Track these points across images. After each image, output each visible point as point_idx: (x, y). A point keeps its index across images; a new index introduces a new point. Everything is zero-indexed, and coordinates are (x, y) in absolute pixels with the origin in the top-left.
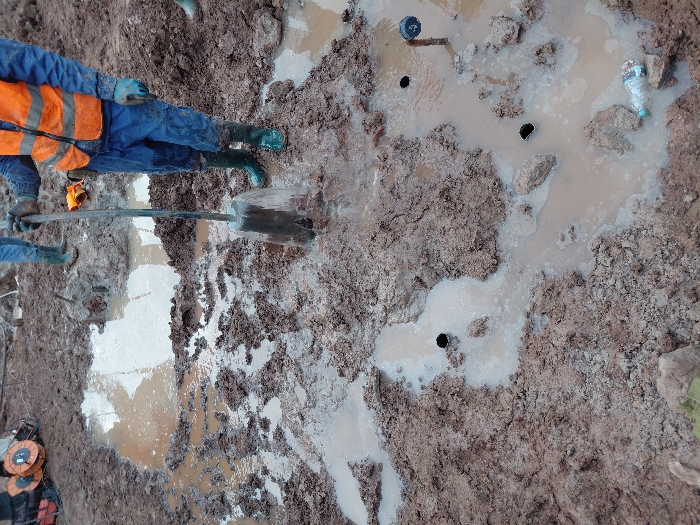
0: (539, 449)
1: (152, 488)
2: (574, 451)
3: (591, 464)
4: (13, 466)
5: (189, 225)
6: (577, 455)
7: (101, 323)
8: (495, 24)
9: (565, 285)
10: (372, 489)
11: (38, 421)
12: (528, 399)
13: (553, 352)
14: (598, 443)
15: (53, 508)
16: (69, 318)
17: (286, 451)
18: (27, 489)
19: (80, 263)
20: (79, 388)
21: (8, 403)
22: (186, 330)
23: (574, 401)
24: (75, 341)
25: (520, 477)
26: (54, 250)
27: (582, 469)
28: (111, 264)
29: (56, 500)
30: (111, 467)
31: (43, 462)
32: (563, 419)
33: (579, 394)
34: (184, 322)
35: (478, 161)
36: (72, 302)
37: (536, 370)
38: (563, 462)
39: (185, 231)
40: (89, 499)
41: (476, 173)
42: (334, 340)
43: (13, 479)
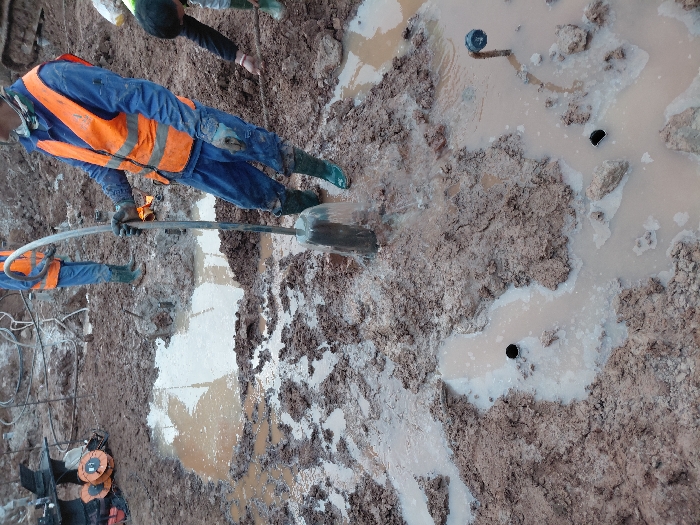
0: (620, 461)
1: (216, 498)
2: (659, 464)
3: (679, 478)
4: (86, 474)
5: (252, 241)
6: (663, 467)
7: (167, 338)
8: (562, 32)
9: (643, 292)
10: (440, 502)
11: (107, 432)
12: (606, 410)
13: (632, 361)
14: (687, 454)
15: (121, 517)
16: (137, 332)
17: (350, 463)
18: (98, 497)
19: (148, 281)
20: (146, 401)
21: (79, 414)
22: (249, 343)
23: (658, 412)
24: (143, 355)
25: (600, 491)
26: (124, 268)
27: (670, 483)
28: (178, 280)
29: (125, 509)
30: (176, 478)
31: (112, 472)
32: (646, 431)
33: (663, 404)
34: (248, 336)
35: (547, 169)
36: (141, 318)
37: (614, 379)
38: (648, 475)
39: (249, 247)
40: (155, 508)
41: (545, 181)
42: (398, 352)
43: (86, 487)
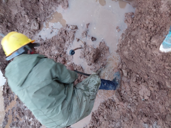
22: (7, 94)
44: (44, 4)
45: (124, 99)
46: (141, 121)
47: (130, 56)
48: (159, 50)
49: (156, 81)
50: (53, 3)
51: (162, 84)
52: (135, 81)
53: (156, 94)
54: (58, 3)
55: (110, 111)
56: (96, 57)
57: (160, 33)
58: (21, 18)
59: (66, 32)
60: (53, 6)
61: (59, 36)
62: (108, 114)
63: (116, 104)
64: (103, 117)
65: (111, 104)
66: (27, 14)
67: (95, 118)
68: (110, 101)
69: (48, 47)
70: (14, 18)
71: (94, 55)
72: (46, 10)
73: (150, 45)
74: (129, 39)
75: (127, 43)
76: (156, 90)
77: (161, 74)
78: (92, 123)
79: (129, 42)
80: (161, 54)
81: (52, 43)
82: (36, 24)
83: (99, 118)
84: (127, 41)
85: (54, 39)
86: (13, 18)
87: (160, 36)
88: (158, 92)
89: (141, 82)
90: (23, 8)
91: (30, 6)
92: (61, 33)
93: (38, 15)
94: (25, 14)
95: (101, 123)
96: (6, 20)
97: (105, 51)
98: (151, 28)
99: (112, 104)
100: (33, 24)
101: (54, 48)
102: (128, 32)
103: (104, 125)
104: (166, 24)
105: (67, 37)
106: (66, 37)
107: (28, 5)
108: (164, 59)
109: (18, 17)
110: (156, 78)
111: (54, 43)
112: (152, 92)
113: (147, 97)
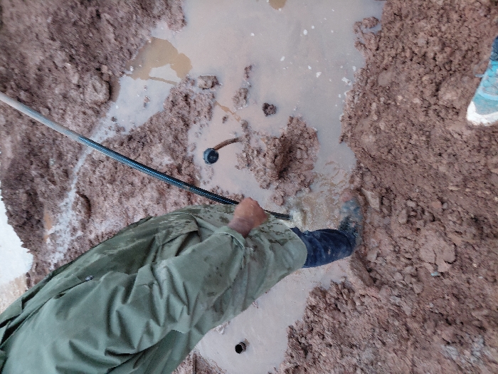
5: (37, 218)
44: (116, 25)
45: (378, 277)
46: (436, 338)
47: (383, 148)
48: (465, 119)
49: (468, 213)
50: (140, 19)
51: (486, 221)
52: (404, 220)
53: (473, 254)
54: (154, 17)
55: (342, 318)
56: (284, 161)
57: (464, 70)
58: (55, 73)
59: (186, 97)
60: (141, 26)
61: (168, 111)
62: (334, 327)
63: (357, 294)
64: (321, 337)
65: (340, 297)
66: (72, 59)
67: (300, 343)
68: (338, 289)
69: (140, 149)
70: (34, 76)
71: (276, 156)
72: (124, 42)
73: (437, 107)
74: (373, 96)
75: (369, 112)
76: (471, 241)
77: (479, 193)
78: (292, 357)
79: (374, 105)
80: (474, 131)
81: (151, 136)
82: (98, 85)
83: (310, 342)
84: (368, 104)
85: (154, 122)
86: (32, 75)
87: (466, 79)
88: (477, 248)
89: (421, 222)
90: (57, 44)
91: (77, 36)
92: (174, 103)
93: (101, 60)
94: (64, 61)
95: (316, 355)
96: (13, 83)
97: (308, 142)
98: (434, 59)
99: (345, 296)
100: (90, 86)
101: (157, 148)
102: (368, 78)
103: (328, 361)
104: (478, 38)
105: (192, 113)
106: (189, 112)
107: (71, 34)
108: (484, 145)
109: (47, 70)
110: (465, 204)
111: (156, 135)
112: (459, 250)
113: (445, 264)
